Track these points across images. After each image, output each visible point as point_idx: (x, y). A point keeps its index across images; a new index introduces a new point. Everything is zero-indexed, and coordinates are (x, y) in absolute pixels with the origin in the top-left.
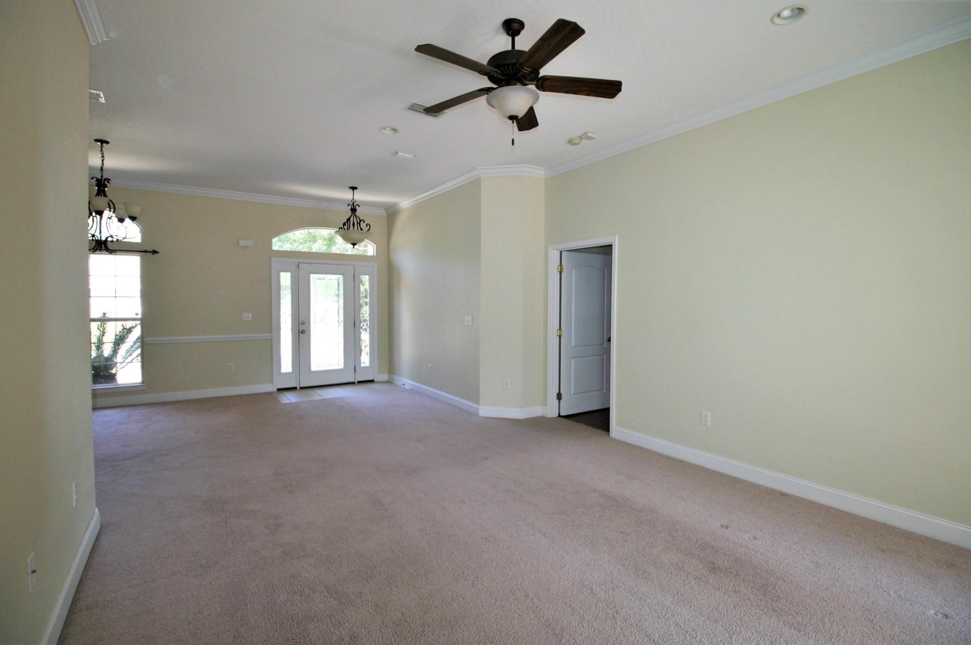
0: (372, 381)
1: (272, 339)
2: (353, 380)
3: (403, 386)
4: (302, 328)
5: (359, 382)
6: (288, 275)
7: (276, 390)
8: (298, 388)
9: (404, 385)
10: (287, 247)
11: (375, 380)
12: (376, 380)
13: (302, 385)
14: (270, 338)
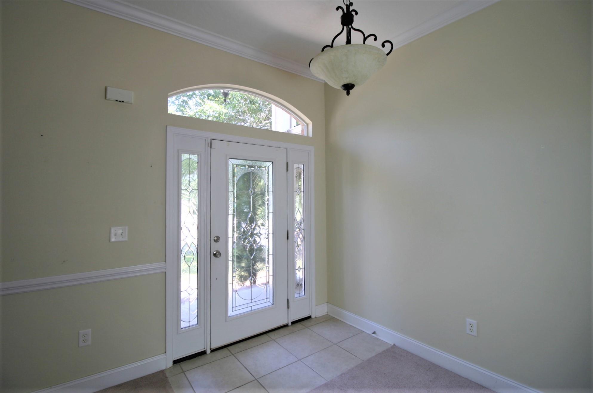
0: (307, 319)
1: (166, 272)
2: (285, 322)
3: (374, 335)
4: (216, 247)
5: (293, 323)
6: (194, 158)
7: (171, 364)
8: (208, 351)
9: (374, 333)
10: (191, 111)
11: (313, 317)
13: (214, 346)
14: (163, 270)
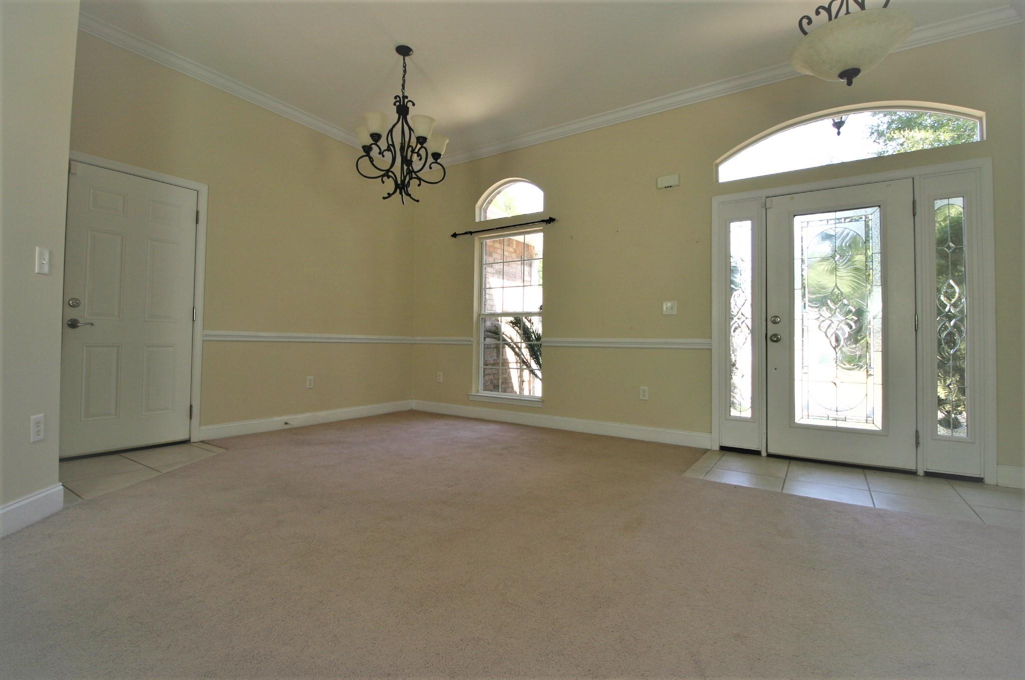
0: (978, 481)
1: (711, 350)
2: (911, 466)
4: (773, 330)
5: (929, 474)
6: (747, 224)
7: (717, 448)
8: (764, 454)
12: (988, 480)
13: (772, 450)
14: (709, 347)
